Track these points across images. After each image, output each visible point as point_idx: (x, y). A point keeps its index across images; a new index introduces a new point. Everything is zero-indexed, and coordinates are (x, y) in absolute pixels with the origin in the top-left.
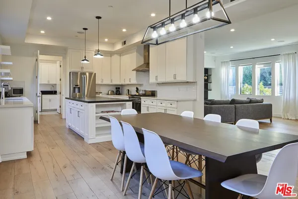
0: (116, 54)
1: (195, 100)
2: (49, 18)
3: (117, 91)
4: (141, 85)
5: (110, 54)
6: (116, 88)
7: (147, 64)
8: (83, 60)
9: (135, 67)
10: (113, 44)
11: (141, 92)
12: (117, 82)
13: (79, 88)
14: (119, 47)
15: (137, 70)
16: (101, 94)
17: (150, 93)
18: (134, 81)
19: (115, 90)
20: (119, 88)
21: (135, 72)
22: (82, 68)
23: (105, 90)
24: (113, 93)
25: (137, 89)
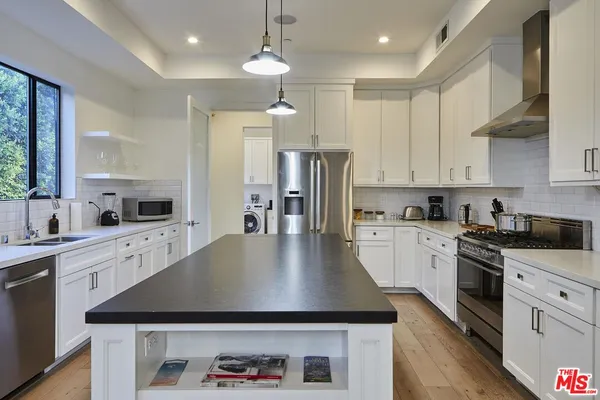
0: (428, 87)
3: (432, 209)
4: (513, 191)
5: (408, 89)
6: (431, 199)
7: (539, 100)
8: (274, 106)
9: (484, 120)
11: (507, 224)
12: (431, 179)
13: (301, 199)
15: (497, 133)
16: (380, 217)
17: (556, 228)
18: (481, 177)
19: (426, 206)
20: (440, 199)
21: (485, 140)
22: (315, 139)
23: (392, 205)
24: (419, 215)
25: (498, 207)
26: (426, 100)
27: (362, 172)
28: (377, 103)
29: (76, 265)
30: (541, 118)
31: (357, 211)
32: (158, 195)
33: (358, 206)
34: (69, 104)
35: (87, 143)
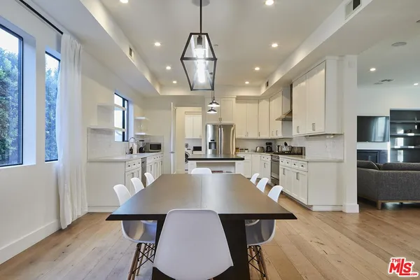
1: (341, 162)
2: (168, 68)
3: (267, 148)
5: (257, 100)
6: (266, 144)
7: (291, 113)
10: (259, 87)
11: (285, 149)
12: (266, 136)
13: (215, 143)
14: (264, 90)
15: (284, 120)
16: (246, 151)
18: (280, 135)
19: (265, 147)
20: (270, 144)
21: (281, 122)
22: (220, 119)
23: (252, 146)
24: (263, 150)
25: (286, 144)
26: (264, 103)
27: (239, 133)
28: (245, 105)
29: (150, 161)
30: (290, 117)
31: (237, 149)
32: (154, 142)
33: (238, 147)
34: (131, 107)
35: (138, 122)
